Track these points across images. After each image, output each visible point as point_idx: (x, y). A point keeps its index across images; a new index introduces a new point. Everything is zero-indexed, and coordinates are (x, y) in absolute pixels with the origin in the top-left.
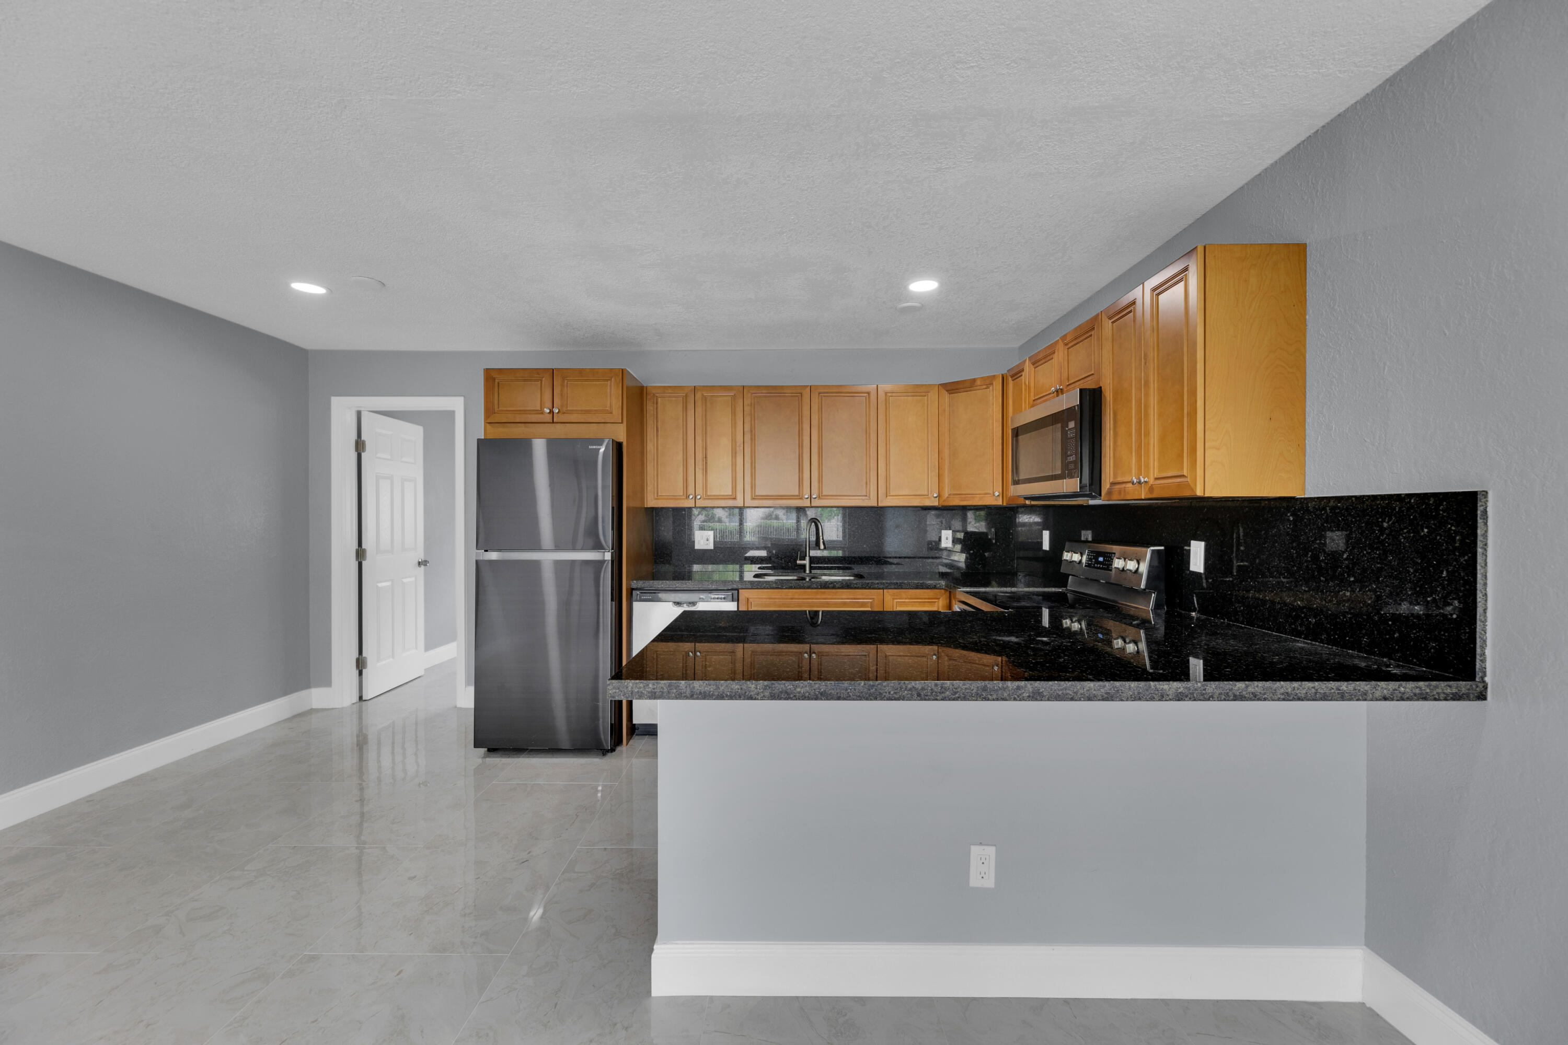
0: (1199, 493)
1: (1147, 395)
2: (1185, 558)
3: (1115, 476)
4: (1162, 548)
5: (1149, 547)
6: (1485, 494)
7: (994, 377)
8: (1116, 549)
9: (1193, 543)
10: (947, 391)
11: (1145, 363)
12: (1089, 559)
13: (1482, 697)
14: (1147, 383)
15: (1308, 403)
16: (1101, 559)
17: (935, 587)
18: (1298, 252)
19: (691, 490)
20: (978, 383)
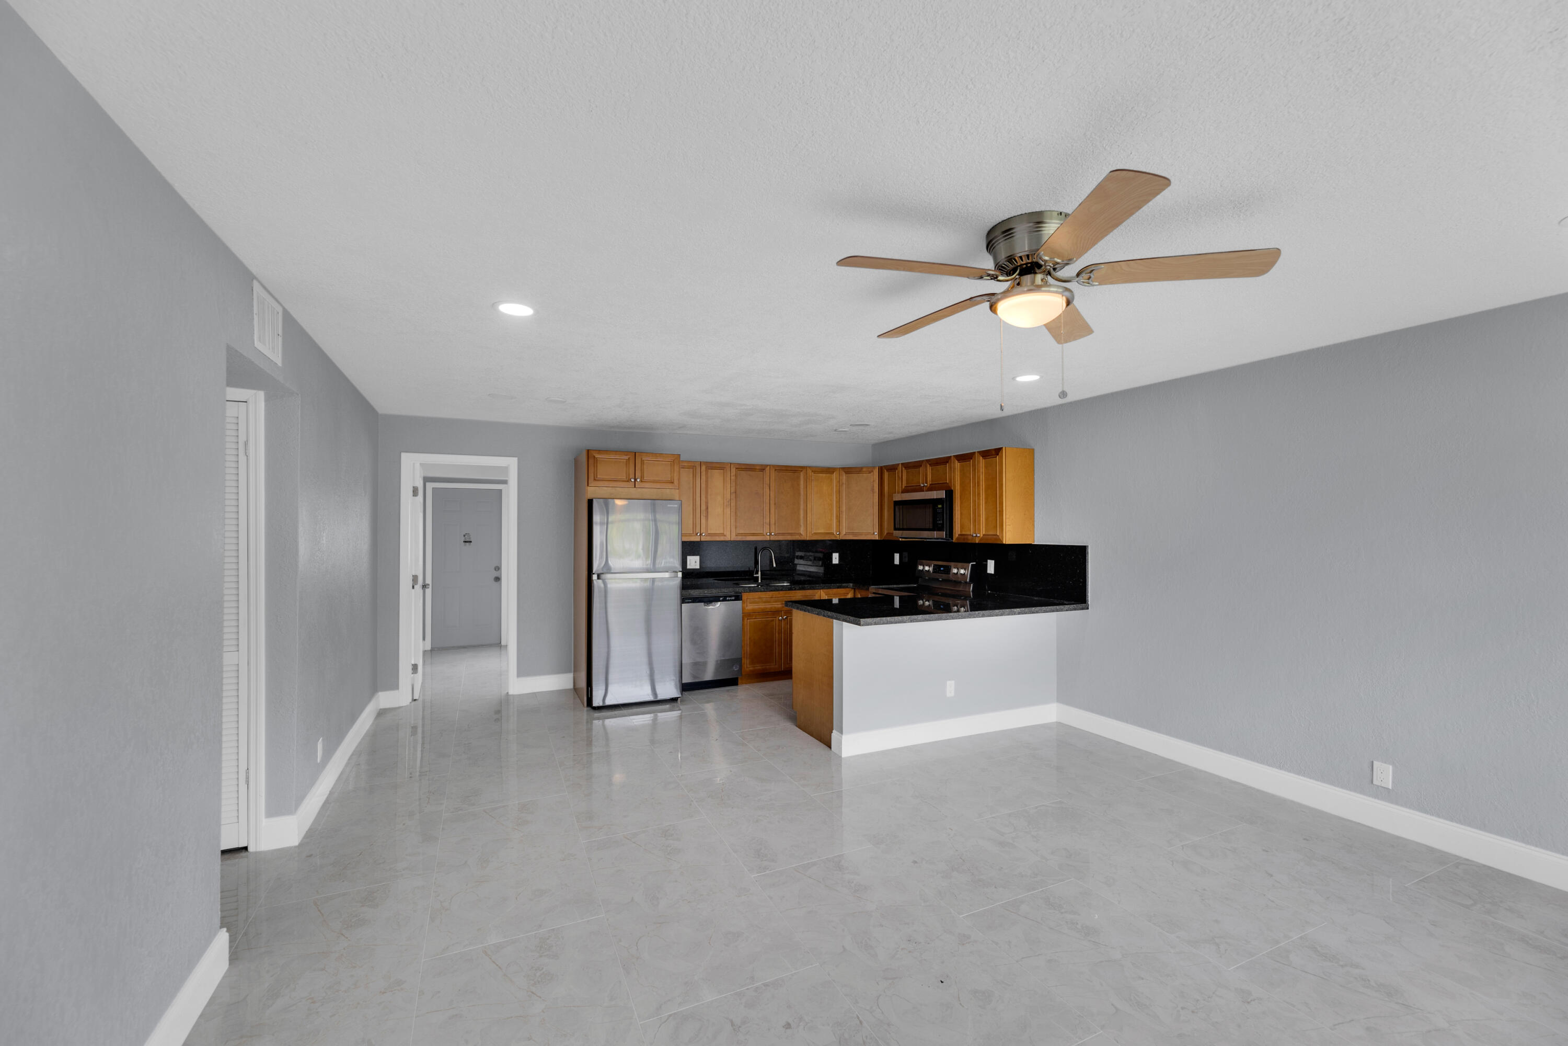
0: (1004, 543)
1: (979, 499)
2: (985, 567)
3: (961, 531)
4: (975, 563)
5: (970, 563)
6: (1088, 546)
7: (874, 467)
8: (952, 564)
9: (989, 561)
10: (845, 472)
11: (978, 486)
12: (934, 569)
13: (1088, 608)
14: (979, 494)
15: (1035, 508)
16: (942, 569)
17: (847, 587)
18: (1032, 451)
19: (698, 530)
20: (864, 470)
